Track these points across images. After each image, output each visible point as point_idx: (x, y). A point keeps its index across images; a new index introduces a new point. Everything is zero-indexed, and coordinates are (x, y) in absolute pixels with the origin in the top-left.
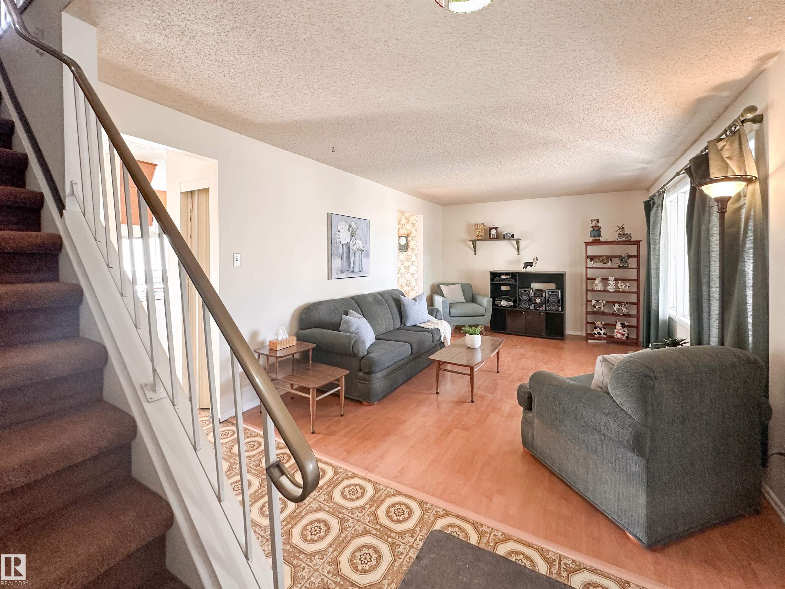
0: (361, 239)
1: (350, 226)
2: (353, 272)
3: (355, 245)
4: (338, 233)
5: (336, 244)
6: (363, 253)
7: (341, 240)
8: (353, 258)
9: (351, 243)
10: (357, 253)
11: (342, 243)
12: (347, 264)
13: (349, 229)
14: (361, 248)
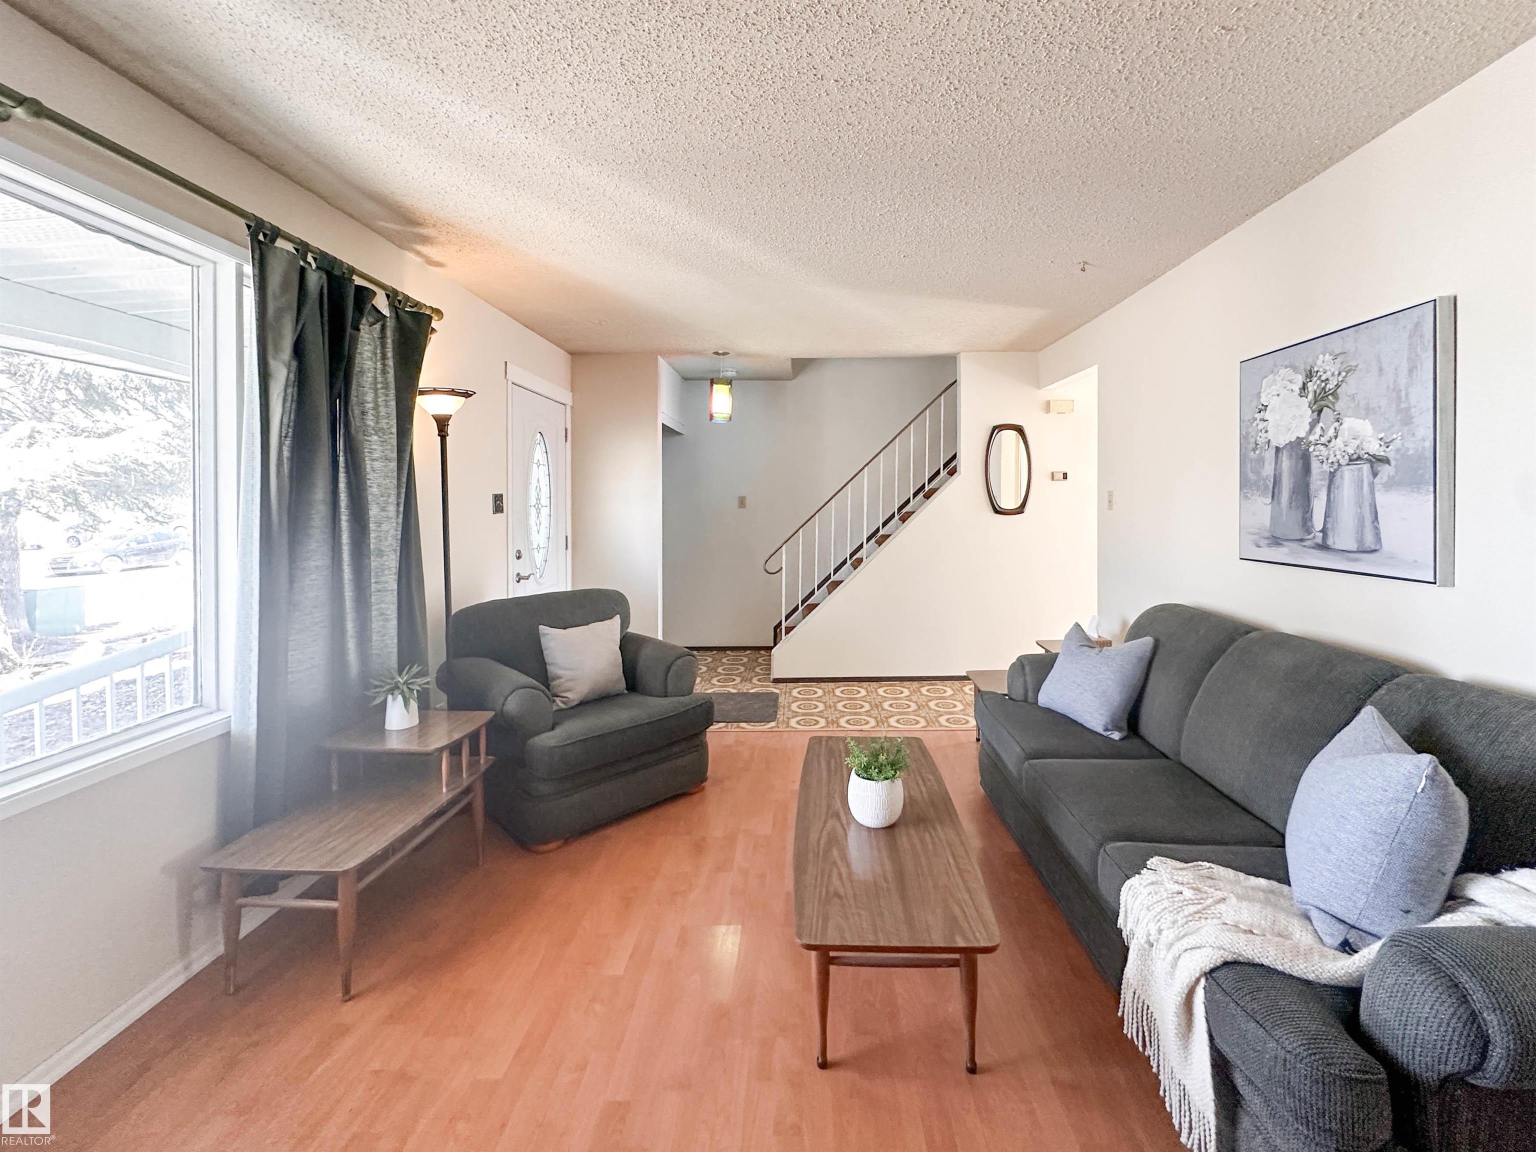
0: (1368, 412)
1: (1310, 375)
2: (1324, 547)
3: (1338, 443)
4: (1258, 416)
5: (1254, 450)
6: (1385, 471)
7: (1270, 436)
8: (1323, 495)
9: (1312, 438)
10: (1348, 475)
11: (1274, 443)
12: (1298, 515)
13: (1304, 387)
14: (1374, 448)
